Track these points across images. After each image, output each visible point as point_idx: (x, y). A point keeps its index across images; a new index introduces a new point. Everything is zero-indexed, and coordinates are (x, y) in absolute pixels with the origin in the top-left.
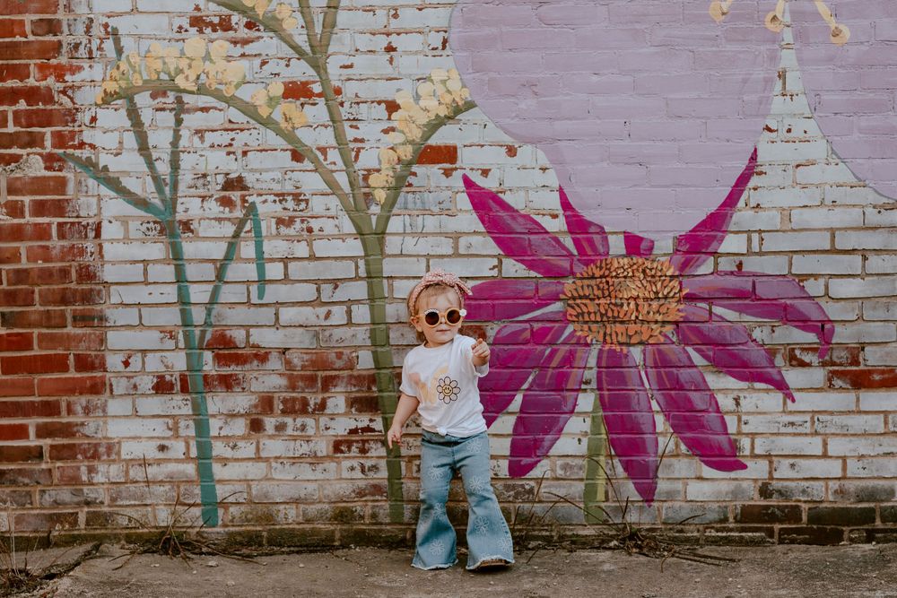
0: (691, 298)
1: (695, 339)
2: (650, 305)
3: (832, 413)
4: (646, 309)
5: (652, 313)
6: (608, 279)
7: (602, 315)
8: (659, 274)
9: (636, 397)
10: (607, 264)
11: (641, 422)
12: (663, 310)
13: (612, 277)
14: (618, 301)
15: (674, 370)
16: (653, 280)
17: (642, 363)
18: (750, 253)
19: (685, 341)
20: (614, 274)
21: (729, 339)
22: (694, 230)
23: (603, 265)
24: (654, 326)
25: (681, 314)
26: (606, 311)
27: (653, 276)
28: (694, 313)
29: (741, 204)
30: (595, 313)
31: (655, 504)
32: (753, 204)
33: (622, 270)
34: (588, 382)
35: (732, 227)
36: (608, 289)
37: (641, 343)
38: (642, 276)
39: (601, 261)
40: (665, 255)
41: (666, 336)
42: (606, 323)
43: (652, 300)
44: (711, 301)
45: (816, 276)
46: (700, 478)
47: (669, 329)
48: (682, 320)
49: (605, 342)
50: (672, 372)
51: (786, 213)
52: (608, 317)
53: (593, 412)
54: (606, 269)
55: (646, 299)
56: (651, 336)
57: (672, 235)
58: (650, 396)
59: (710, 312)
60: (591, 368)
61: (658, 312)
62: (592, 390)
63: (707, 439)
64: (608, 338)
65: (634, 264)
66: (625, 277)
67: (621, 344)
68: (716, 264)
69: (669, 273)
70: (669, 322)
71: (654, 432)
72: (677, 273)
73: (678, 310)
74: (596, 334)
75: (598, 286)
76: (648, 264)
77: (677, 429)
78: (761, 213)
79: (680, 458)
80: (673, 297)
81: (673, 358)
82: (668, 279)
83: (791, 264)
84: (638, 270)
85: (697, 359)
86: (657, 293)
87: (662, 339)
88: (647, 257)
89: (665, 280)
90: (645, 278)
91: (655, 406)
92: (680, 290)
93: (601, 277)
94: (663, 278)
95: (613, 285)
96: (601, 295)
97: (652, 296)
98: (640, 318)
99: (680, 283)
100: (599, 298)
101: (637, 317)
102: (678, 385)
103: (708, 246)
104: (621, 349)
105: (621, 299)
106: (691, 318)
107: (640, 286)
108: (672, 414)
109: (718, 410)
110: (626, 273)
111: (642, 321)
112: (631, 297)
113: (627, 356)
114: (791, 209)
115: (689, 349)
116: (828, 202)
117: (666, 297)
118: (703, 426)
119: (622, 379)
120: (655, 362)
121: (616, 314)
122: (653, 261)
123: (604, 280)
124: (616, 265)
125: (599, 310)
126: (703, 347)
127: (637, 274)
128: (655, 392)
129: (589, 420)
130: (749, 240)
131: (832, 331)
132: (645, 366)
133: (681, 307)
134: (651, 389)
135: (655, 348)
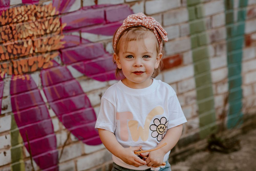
0: (68, 29)
1: (72, 59)
2: (42, 40)
4: (39, 43)
5: (43, 46)
6: (11, 25)
7: (10, 54)
8: (46, 15)
9: (39, 110)
10: (9, 13)
11: (44, 127)
12: (51, 42)
13: (14, 23)
14: (20, 41)
15: (61, 84)
16: (42, 20)
17: (40, 85)
19: (66, 62)
20: (15, 20)
21: (93, 55)
23: (7, 14)
24: (45, 55)
25: (63, 43)
26: (12, 50)
27: (42, 18)
28: (70, 41)
30: (4, 54)
33: (21, 16)
34: (5, 108)
36: (12, 33)
37: (39, 70)
38: (34, 18)
39: (5, 11)
41: (54, 61)
42: (12, 60)
43: (42, 35)
44: (80, 29)
45: (139, 1)
46: (84, 155)
47: (56, 56)
48: (63, 47)
49: (14, 74)
50: (60, 87)
52: (14, 55)
53: (11, 130)
54: (10, 17)
55: (38, 36)
56: (44, 63)
58: (48, 107)
59: (81, 38)
60: (6, 97)
61: (48, 44)
62: (9, 113)
63: (86, 127)
64: (15, 71)
65: (29, 10)
66: (23, 22)
67: (24, 73)
68: (82, 2)
69: (53, 14)
70: (55, 51)
71: (53, 132)
72: (58, 13)
73: (61, 40)
74: (7, 70)
75: (4, 32)
77: (67, 126)
79: (71, 145)
80: (56, 31)
81: (60, 76)
82: (52, 18)
84: (31, 14)
85: (75, 73)
86: (45, 30)
88: (36, 3)
89: (50, 20)
90: (36, 20)
91: (52, 113)
92: (61, 25)
93: (6, 24)
94: (49, 18)
95: (15, 29)
96: (7, 39)
97: (43, 33)
98: (36, 51)
99: (60, 20)
100: (6, 41)
101: (34, 51)
102: (65, 95)
104: (26, 78)
105: (21, 39)
106: (69, 45)
107: (34, 26)
108: (64, 116)
109: (90, 106)
110: (23, 18)
111: (37, 54)
112: (29, 37)
113: (30, 82)
115: (70, 68)
117: (51, 32)
118: (82, 119)
119: (28, 99)
121: (19, 52)
123: (8, 26)
124: (16, 13)
125: (7, 51)
126: (78, 64)
127: (31, 18)
128: (51, 104)
129: (9, 136)
132: (43, 86)
133: (62, 37)
134: (48, 102)
135: (48, 71)
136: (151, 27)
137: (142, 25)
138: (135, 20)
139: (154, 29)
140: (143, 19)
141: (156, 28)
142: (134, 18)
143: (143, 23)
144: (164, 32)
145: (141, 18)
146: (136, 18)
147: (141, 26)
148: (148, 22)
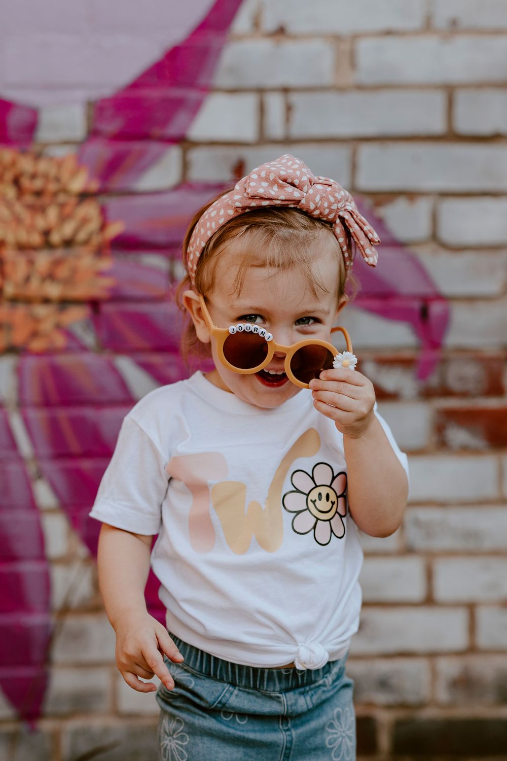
0: (128, 244)
2: (31, 263)
3: (442, 505)
4: (22, 270)
5: (35, 280)
8: (52, 187)
11: (11, 532)
12: (63, 272)
15: (86, 411)
16: (38, 202)
17: (14, 397)
18: (263, 140)
19: (114, 343)
22: (135, 85)
24: (41, 311)
25: (106, 282)
27: (39, 193)
28: (133, 280)
29: (242, 23)
31: (46, 726)
32: (269, 24)
35: (222, 79)
37: (12, 350)
38: (12, 193)
40: (66, 143)
41: (69, 334)
43: (35, 248)
44: (172, 251)
45: (411, 195)
47: (76, 317)
48: (106, 295)
51: (346, 47)
55: (22, 248)
56: (35, 334)
57: (81, 95)
58: (32, 472)
59: (172, 278)
61: (50, 277)
68: (186, 166)
69: (76, 187)
70: (75, 301)
71: (42, 556)
72: (94, 186)
73: (100, 274)
76: (26, 164)
78: (290, 48)
80: (86, 242)
81: (85, 384)
82: (73, 201)
83: (354, 167)
84: (2, 179)
85: (141, 384)
86: (47, 233)
87: (60, 341)
88: (24, 148)
89: (64, 204)
90: (19, 197)
91: (44, 495)
92: (103, 227)
94: (62, 198)
97: (36, 239)
98: (10, 292)
99: (103, 211)
101: (3, 292)
102: (98, 446)
103: (166, 122)
106: (130, 290)
107: (9, 216)
111: (13, 300)
114: (356, 37)
115: (125, 364)
116: (440, 22)
117: (68, 243)
120: (44, 393)
122: (38, 157)
126: (156, 358)
128: (45, 465)
130: (262, 110)
131: (445, 320)
132: (22, 405)
133: (106, 264)
134: (37, 457)
135: (44, 361)
136: (328, 214)
137: (298, 207)
138: (275, 188)
139: (338, 221)
140: (305, 188)
141: (342, 220)
142: (274, 182)
143: (303, 201)
144: (370, 235)
145: (296, 182)
146: (281, 182)
147: (295, 209)
148: (321, 199)
